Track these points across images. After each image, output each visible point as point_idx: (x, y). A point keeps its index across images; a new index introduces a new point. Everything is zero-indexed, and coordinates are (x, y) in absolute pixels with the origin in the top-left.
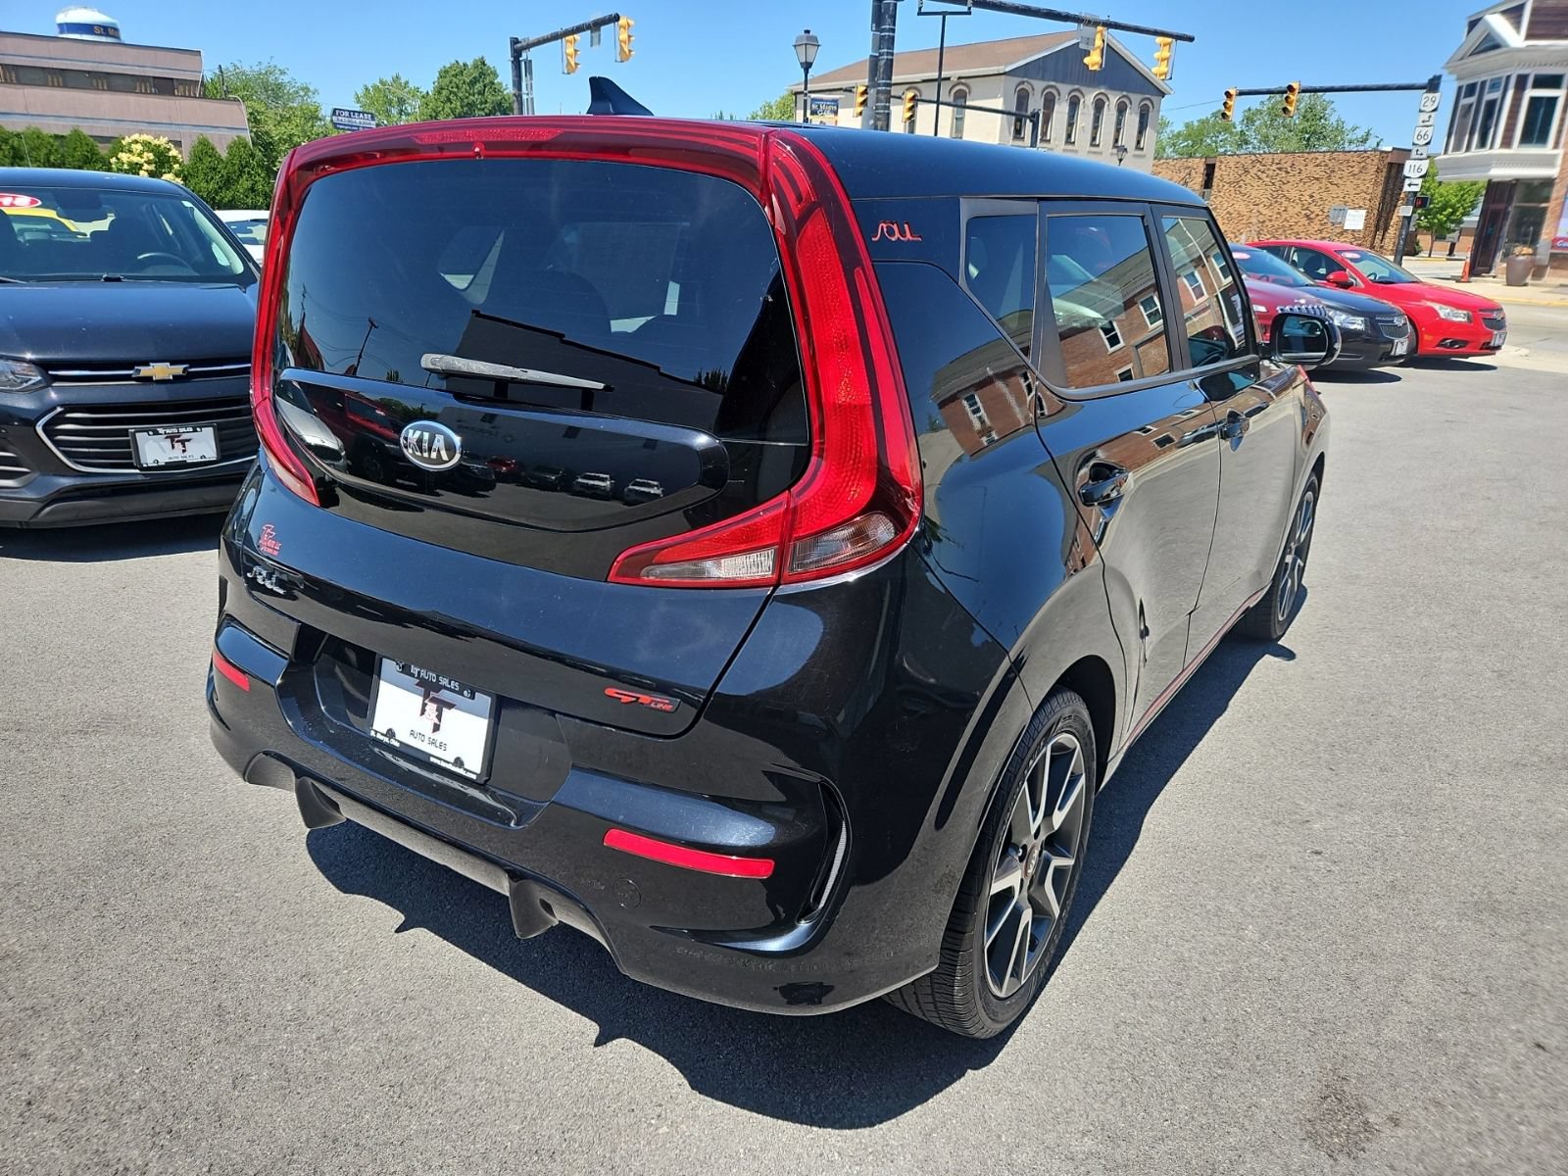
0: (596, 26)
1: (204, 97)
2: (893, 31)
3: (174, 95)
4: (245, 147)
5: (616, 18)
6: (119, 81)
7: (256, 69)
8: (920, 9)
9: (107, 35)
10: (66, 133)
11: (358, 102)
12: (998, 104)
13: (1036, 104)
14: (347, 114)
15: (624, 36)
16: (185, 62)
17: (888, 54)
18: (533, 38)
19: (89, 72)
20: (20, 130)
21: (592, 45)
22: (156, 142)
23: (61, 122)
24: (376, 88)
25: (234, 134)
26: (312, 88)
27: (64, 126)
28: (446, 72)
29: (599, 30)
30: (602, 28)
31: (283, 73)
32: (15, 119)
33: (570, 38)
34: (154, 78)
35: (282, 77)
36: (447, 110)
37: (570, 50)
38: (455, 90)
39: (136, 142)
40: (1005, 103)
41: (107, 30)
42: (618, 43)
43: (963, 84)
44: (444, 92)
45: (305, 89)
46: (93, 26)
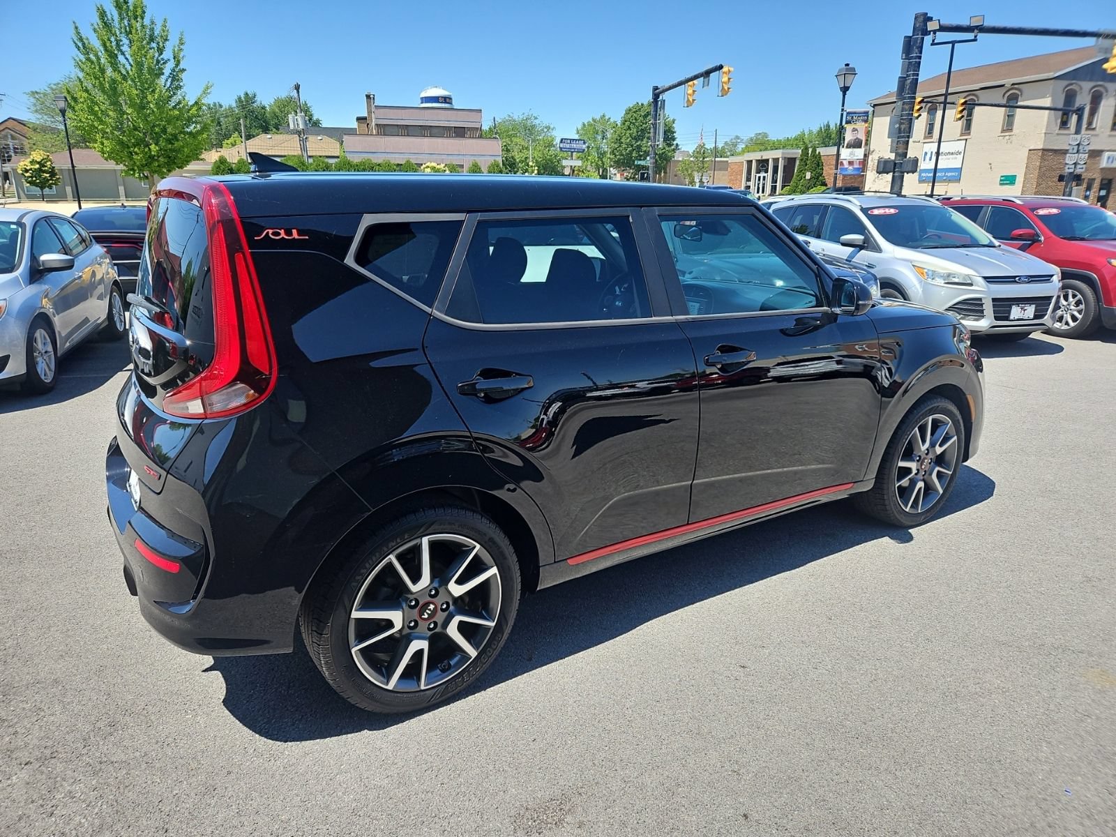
0: (707, 74)
1: (481, 137)
2: (920, 58)
3: (464, 137)
4: (497, 166)
5: (721, 67)
6: (435, 131)
7: (521, 117)
8: (933, 41)
9: (446, 102)
10: (403, 162)
11: (578, 133)
12: (1047, 102)
13: (1083, 100)
14: (569, 141)
15: (725, 79)
16: (473, 116)
17: (914, 75)
18: (667, 85)
19: (421, 126)
20: (380, 161)
21: (703, 87)
22: (438, 167)
23: (402, 156)
24: (590, 125)
25: (492, 160)
26: (552, 126)
27: (403, 158)
28: (630, 110)
29: (709, 76)
30: (711, 75)
31: (536, 118)
32: (379, 155)
33: (691, 83)
34: (455, 127)
35: (535, 121)
36: (628, 134)
37: (690, 91)
38: (634, 121)
39: (428, 167)
40: (1053, 101)
41: (446, 100)
42: (721, 84)
43: (1016, 89)
44: (627, 123)
45: (548, 128)
46: (439, 97)
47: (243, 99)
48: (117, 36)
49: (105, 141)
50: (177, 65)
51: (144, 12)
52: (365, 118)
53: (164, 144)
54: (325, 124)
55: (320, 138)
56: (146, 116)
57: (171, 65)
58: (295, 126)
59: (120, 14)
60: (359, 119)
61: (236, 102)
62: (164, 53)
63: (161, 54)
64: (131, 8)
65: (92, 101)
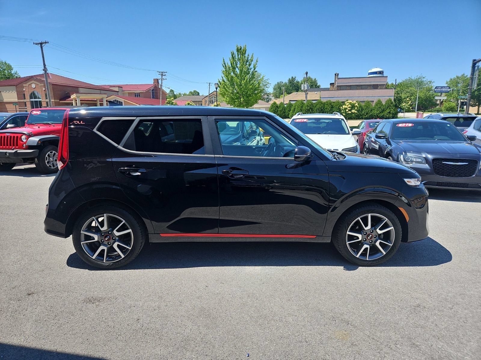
1: (386, 88)
3: (377, 89)
4: (391, 101)
6: (364, 87)
7: (416, 78)
11: (447, 83)
14: (440, 88)
16: (383, 79)
19: (357, 85)
24: (455, 79)
25: (388, 98)
26: (432, 81)
31: (424, 78)
34: (373, 85)
39: (348, 102)
41: (381, 73)
45: (430, 82)
46: (377, 72)
47: (291, 79)
48: (236, 61)
49: (227, 98)
50: (254, 70)
51: (245, 52)
52: (333, 84)
53: (245, 98)
54: (322, 87)
55: (316, 92)
56: (241, 89)
57: (252, 70)
58: (303, 88)
59: (238, 54)
60: (331, 84)
61: (288, 81)
62: (251, 66)
63: (250, 66)
64: (242, 51)
65: (225, 85)
